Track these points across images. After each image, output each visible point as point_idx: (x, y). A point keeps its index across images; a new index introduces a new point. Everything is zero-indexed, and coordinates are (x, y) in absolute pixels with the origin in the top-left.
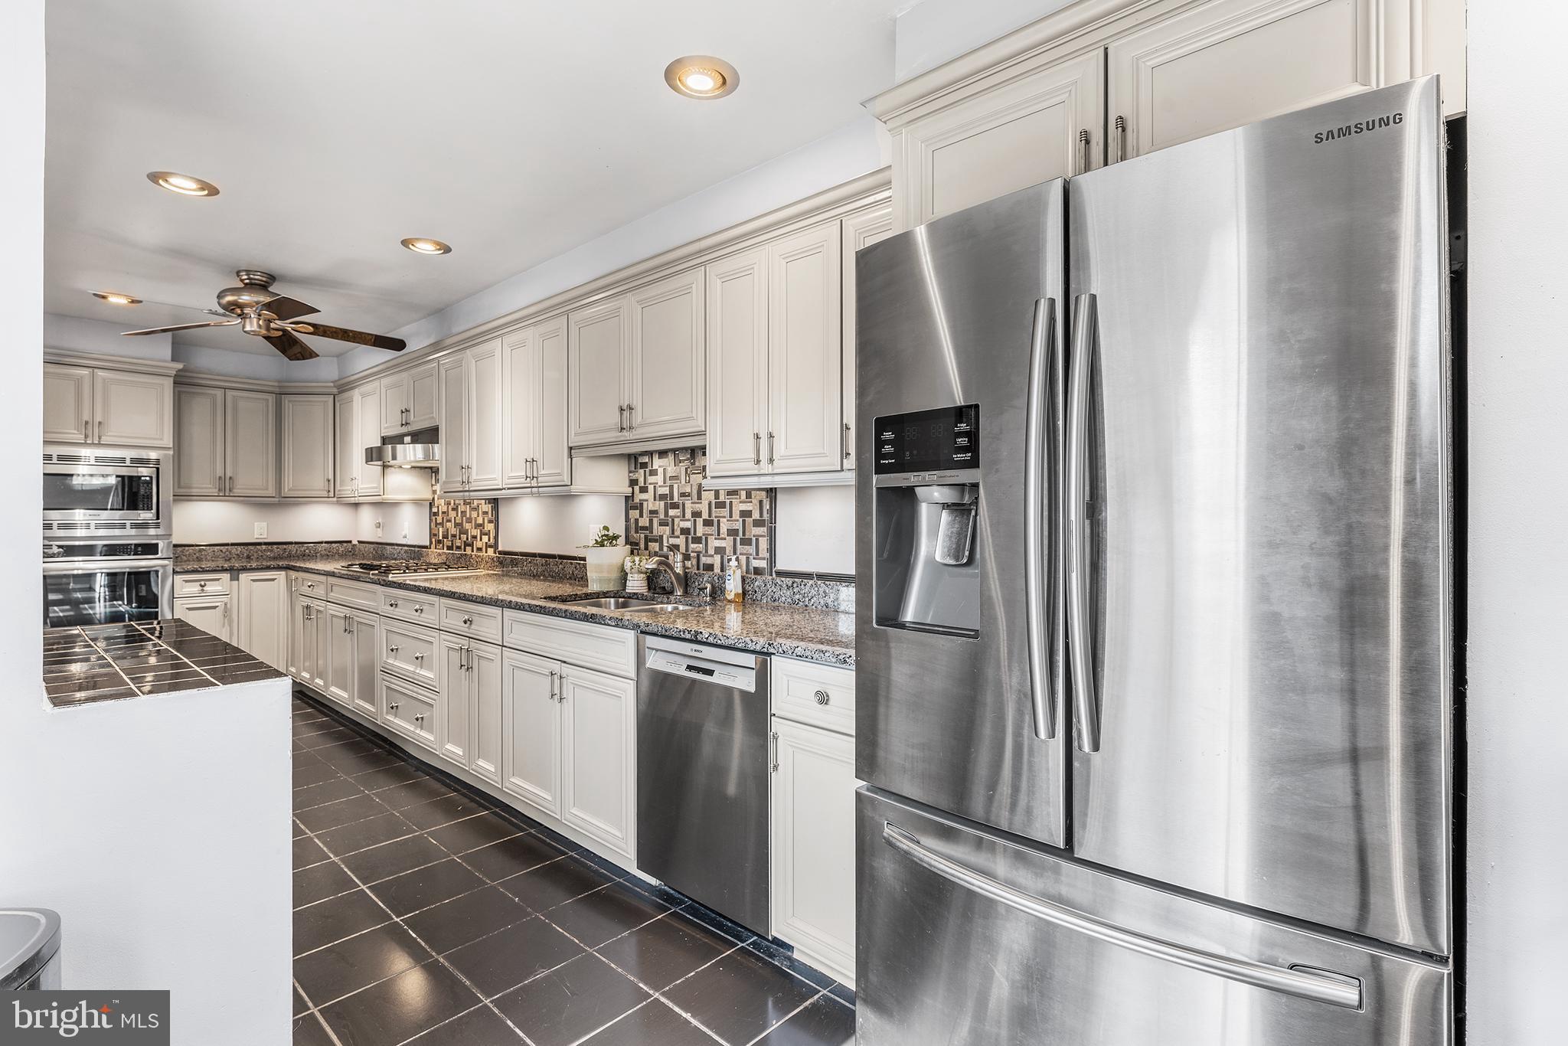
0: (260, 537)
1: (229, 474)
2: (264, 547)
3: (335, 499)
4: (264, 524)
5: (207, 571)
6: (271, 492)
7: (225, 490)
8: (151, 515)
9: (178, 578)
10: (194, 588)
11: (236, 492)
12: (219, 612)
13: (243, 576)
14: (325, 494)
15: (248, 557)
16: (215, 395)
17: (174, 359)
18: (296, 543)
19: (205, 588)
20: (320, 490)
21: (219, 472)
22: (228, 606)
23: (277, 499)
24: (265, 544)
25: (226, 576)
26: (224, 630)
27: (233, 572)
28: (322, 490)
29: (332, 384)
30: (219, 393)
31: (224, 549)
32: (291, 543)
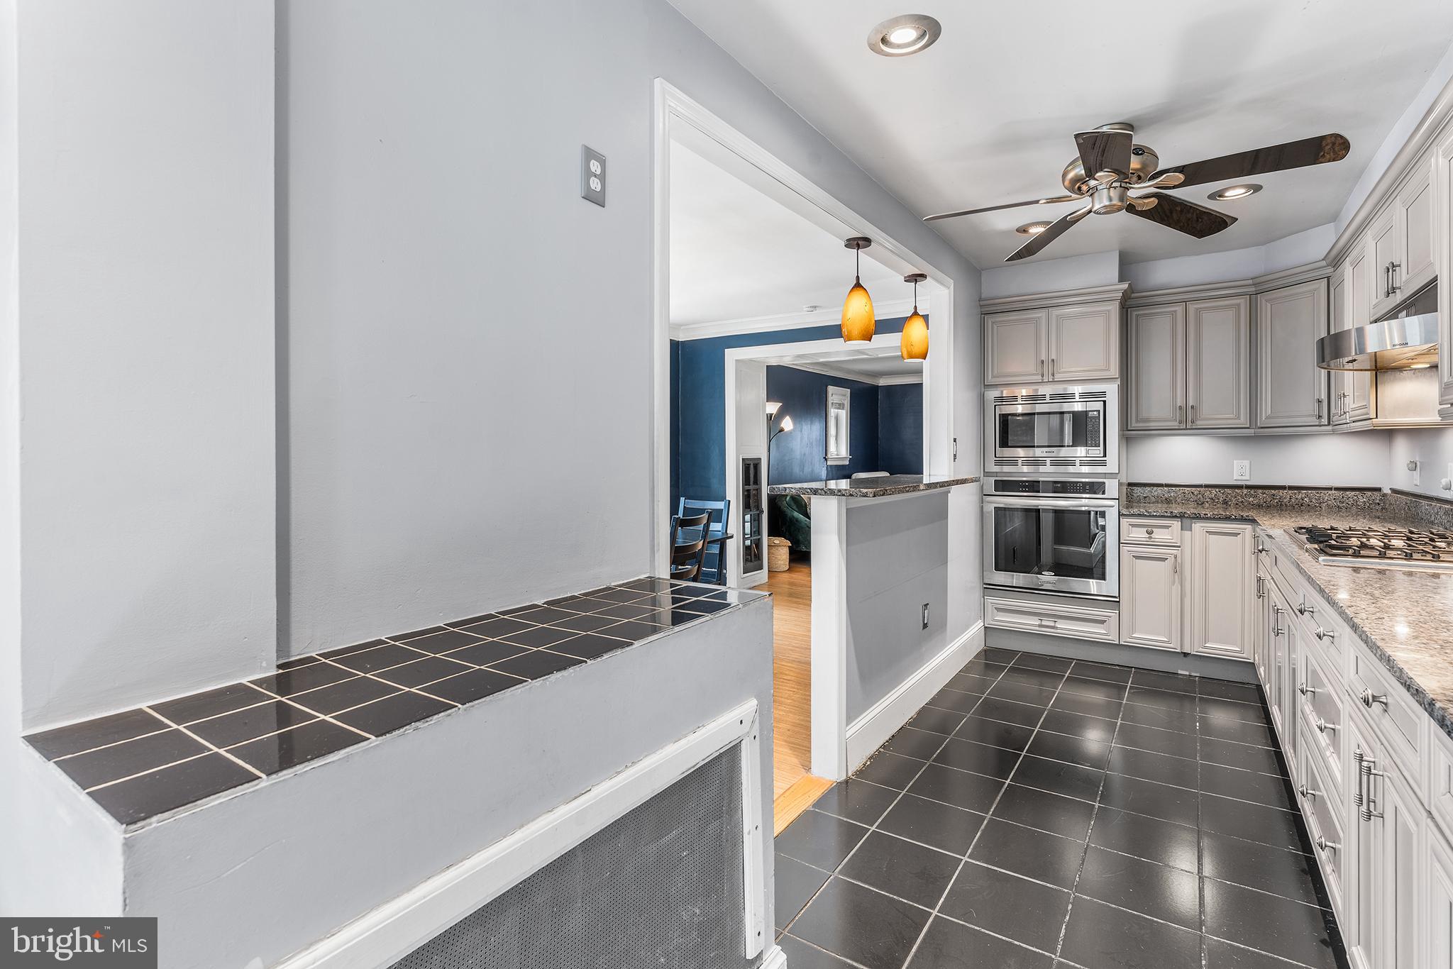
0: (1240, 478)
1: (1191, 403)
2: (1245, 491)
3: (1330, 428)
4: (1246, 463)
5: (1154, 516)
6: (1243, 420)
7: (1187, 422)
8: (1098, 452)
9: (1124, 521)
10: (1140, 534)
11: (1200, 423)
12: (1168, 565)
13: (1198, 527)
14: (1315, 421)
15: (1225, 502)
16: (1175, 311)
17: (1121, 280)
18: (1291, 488)
19: (1153, 536)
20: (1306, 416)
21: (1180, 402)
22: (1179, 560)
23: (1253, 430)
24: (1248, 487)
25: (1176, 524)
26: (1174, 587)
27: (1184, 520)
28: (1312, 416)
29: (1324, 263)
30: (1179, 309)
31: (1196, 491)
32: (1283, 488)
